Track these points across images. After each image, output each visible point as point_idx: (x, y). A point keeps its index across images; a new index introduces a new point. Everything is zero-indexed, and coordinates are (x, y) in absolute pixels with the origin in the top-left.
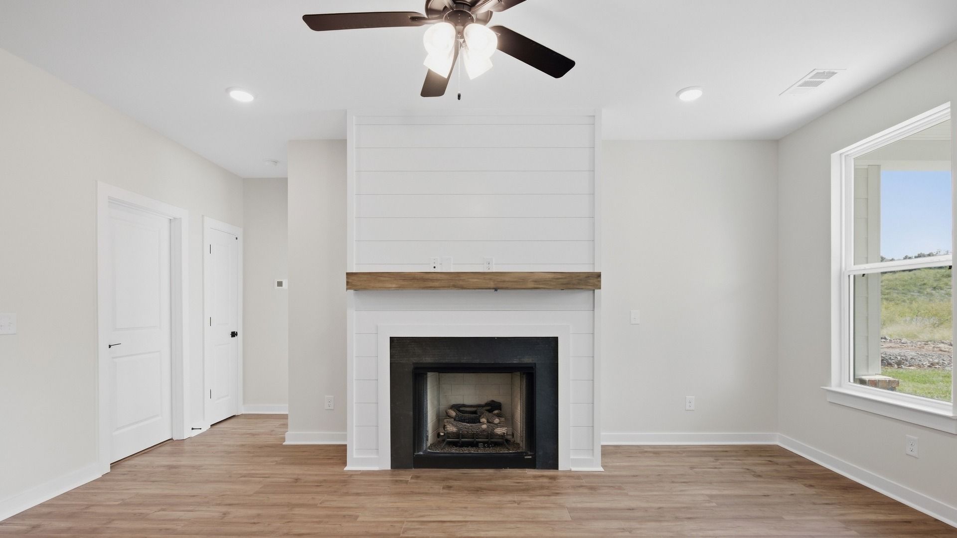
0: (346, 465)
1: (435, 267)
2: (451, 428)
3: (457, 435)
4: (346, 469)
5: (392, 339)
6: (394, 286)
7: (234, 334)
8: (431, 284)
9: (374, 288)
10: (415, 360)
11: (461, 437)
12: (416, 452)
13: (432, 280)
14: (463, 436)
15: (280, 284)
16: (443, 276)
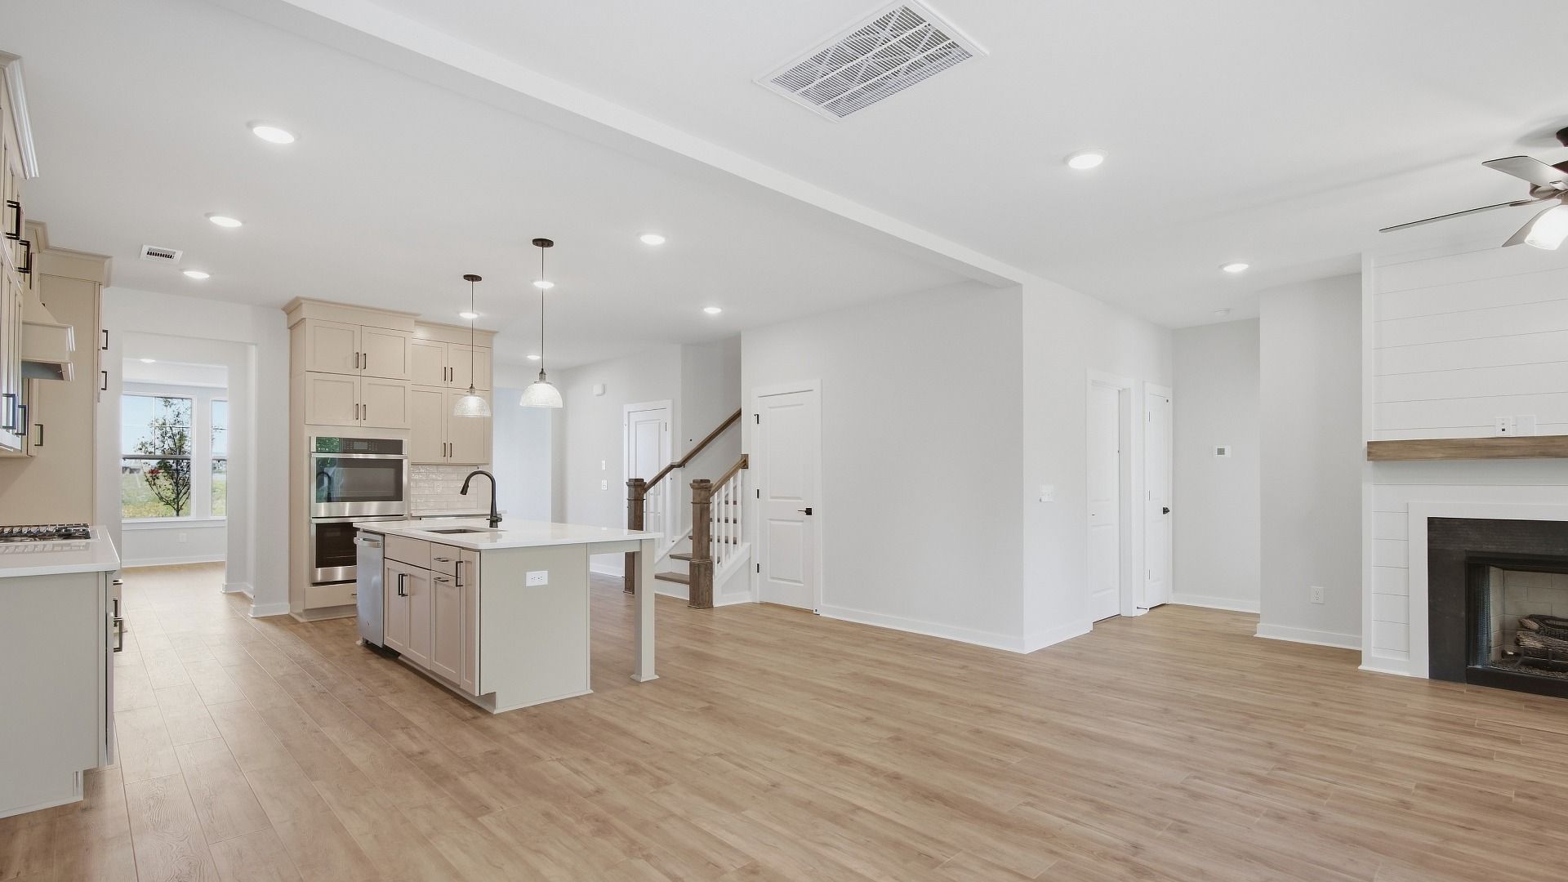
0: (1361, 664)
1: (1503, 430)
2: (1531, 642)
3: (1543, 653)
4: (1359, 668)
5: (1432, 522)
6: (1440, 455)
7: (1166, 511)
8: (1501, 452)
9: (1406, 459)
10: (1469, 547)
11: (1550, 656)
12: (1471, 663)
13: (1504, 448)
14: (1555, 656)
15: (1221, 452)
16: (1523, 442)
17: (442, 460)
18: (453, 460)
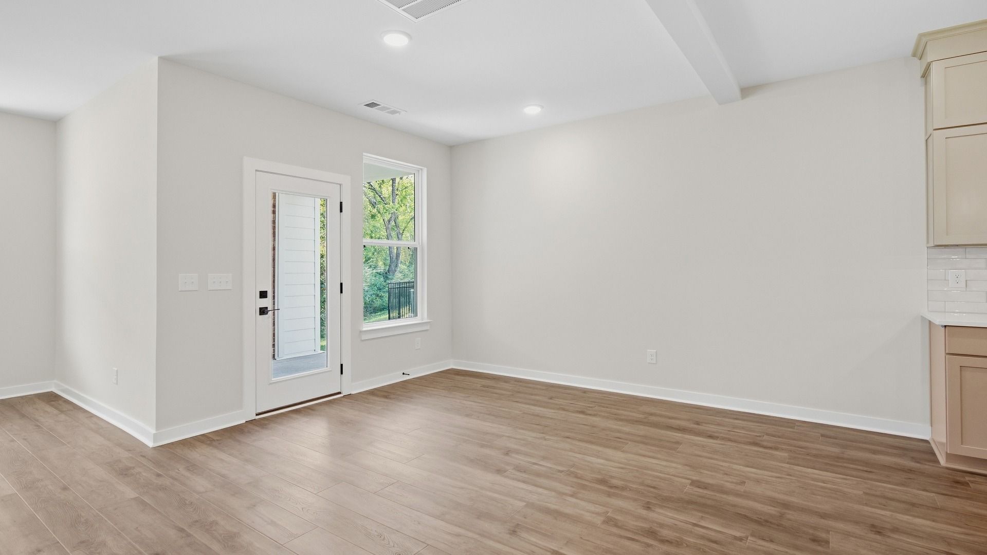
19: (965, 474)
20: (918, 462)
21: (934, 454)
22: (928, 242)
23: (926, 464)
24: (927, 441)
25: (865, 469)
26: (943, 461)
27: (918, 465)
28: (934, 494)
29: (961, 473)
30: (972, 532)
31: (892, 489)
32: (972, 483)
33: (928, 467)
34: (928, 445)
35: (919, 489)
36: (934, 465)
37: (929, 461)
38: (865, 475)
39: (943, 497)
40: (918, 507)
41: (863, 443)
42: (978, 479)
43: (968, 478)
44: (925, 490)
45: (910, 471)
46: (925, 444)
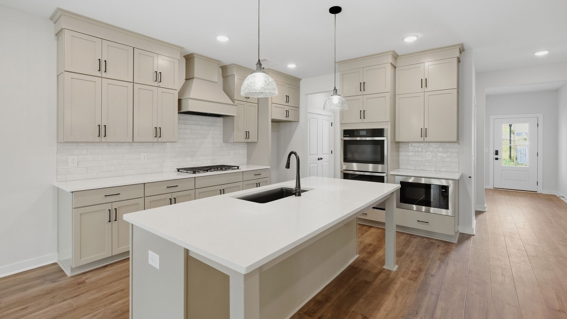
17: (422, 139)
18: (427, 139)
19: (81, 276)
20: (55, 282)
21: (62, 271)
22: (57, 139)
23: (60, 281)
24: (55, 264)
25: (21, 307)
26: (69, 273)
27: (56, 284)
28: (70, 300)
29: (78, 277)
30: (95, 313)
31: (44, 313)
32: (86, 279)
33: (62, 282)
34: (57, 266)
35: (61, 302)
36: (65, 278)
37: (61, 277)
38: (24, 312)
39: (76, 298)
40: (64, 316)
41: (14, 286)
42: (89, 275)
43: (84, 277)
44: (64, 300)
45: (52, 291)
46: (55, 266)
